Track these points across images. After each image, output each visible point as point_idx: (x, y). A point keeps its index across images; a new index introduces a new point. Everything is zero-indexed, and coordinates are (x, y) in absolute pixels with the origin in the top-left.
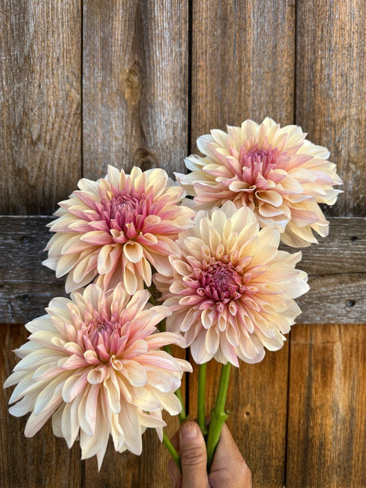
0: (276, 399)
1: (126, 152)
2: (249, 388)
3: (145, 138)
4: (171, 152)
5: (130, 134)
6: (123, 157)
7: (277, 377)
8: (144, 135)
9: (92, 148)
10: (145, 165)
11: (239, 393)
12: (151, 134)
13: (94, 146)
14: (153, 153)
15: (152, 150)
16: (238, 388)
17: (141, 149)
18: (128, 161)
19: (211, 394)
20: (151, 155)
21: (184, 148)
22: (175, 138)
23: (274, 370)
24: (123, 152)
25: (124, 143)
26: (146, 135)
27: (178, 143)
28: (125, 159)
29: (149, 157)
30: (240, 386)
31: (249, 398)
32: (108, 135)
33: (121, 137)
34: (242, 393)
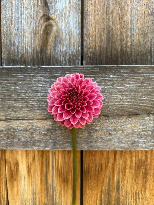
0: (146, 202)
1: (34, 18)
2: (127, 194)
3: (48, 7)
4: (68, 16)
5: (36, 4)
6: (31, 22)
7: (148, 187)
8: (47, 5)
9: (8, 16)
10: (48, 27)
11: (119, 198)
12: (53, 4)
13: (9, 14)
14: (54, 17)
15: (53, 16)
16: (119, 195)
17: (44, 15)
18: (35, 25)
19: (99, 199)
20: (52, 19)
21: (78, 14)
22: (71, 6)
23: (146, 182)
24: (31, 18)
25: (32, 12)
26: (49, 5)
27: (74, 10)
28: (32, 23)
29: (51, 21)
30: (121, 193)
31: (126, 202)
32: (20, 6)
33: (30, 7)
34: (122, 198)
